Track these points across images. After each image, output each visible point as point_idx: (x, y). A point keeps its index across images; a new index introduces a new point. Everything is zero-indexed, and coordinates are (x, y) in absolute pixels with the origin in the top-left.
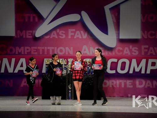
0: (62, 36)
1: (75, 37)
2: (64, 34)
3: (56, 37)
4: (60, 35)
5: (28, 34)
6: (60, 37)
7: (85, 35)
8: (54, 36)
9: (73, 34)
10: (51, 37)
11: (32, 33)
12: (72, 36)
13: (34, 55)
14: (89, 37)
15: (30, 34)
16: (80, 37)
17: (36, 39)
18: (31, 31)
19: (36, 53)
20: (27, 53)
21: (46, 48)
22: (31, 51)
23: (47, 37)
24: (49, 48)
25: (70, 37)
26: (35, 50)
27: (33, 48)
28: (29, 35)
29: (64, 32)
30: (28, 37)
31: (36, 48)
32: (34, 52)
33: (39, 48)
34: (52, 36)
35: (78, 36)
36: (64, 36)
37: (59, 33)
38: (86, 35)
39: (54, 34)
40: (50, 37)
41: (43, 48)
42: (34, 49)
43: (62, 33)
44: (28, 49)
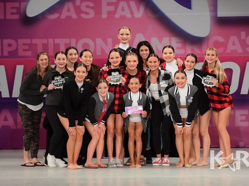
0: (87, 13)
1: (117, 16)
2: (92, 8)
3: (74, 16)
4: (83, 12)
5: (9, 11)
6: (83, 16)
7: (138, 10)
8: (68, 14)
9: (112, 8)
10: (63, 17)
11: (18, 9)
12: (109, 13)
13: (24, 57)
14: (150, 15)
15: (15, 11)
16: (129, 16)
17: (29, 22)
18: (16, 5)
19: (29, 53)
20: (9, 52)
21: (51, 41)
22: (17, 49)
23: (54, 16)
24: (57, 41)
25: (104, 16)
26: (27, 47)
27: (21, 41)
28: (12, 14)
29: (91, 4)
30: (9, 17)
31: (28, 41)
32: (24, 50)
33: (35, 41)
34: (64, 14)
35: (123, 13)
36: (92, 15)
37: (79, 7)
38: (142, 9)
39: (69, 10)
40: (60, 16)
41: (45, 41)
42: (24, 44)
43: (88, 7)
44: (10, 45)
